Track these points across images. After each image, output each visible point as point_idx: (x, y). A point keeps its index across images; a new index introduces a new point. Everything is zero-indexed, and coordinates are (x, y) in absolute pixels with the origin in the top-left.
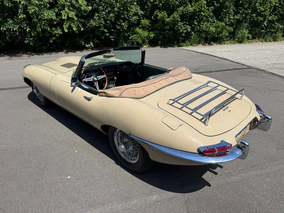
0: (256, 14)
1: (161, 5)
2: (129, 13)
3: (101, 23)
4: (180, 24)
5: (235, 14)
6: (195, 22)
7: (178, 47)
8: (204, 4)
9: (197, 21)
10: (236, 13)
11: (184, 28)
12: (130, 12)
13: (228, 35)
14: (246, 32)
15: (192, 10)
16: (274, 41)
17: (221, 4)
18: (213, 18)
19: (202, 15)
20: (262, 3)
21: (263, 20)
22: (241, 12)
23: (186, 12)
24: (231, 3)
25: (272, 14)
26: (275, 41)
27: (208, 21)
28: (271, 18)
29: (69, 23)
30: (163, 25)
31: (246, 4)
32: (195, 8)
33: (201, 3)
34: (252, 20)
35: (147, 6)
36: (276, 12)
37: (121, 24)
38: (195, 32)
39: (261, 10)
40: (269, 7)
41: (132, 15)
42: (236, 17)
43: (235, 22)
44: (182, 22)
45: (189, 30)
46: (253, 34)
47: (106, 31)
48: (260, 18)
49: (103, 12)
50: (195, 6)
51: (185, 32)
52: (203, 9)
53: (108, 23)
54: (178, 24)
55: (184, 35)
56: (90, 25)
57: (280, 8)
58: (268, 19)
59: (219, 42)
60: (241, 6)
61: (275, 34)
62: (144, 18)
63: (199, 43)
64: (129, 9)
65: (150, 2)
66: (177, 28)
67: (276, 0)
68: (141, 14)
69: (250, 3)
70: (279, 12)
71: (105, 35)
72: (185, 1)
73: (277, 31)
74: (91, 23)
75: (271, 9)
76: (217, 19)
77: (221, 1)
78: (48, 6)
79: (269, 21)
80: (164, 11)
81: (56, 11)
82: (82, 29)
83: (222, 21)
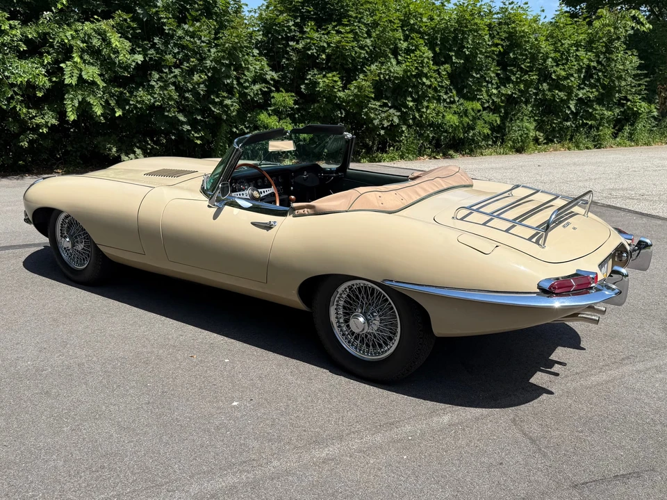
0: (548, 84)
1: (324, 56)
2: (245, 75)
3: (170, 98)
4: (375, 104)
5: (500, 83)
6: (408, 101)
7: (370, 162)
8: (428, 58)
9: (414, 100)
10: (504, 81)
11: (382, 115)
12: (246, 73)
13: (490, 132)
14: (530, 126)
15: (401, 73)
16: (595, 146)
17: (467, 58)
18: (452, 93)
19: (424, 83)
20: (559, 60)
21: (565, 98)
22: (513, 78)
23: (387, 77)
24: (489, 57)
25: (585, 86)
26: (599, 148)
27: (439, 100)
28: (584, 94)
29: (82, 95)
30: (330, 107)
31: (525, 60)
32: (407, 66)
33: (421, 56)
34: (540, 99)
35: (287, 59)
36: (592, 81)
37: (221, 103)
38: (409, 126)
39: (560, 75)
41: (250, 80)
42: (503, 90)
43: (502, 102)
44: (378, 100)
45: (396, 120)
46: (547, 131)
47: (182, 118)
48: (560, 94)
49: (173, 70)
50: (405, 62)
51: (386, 124)
52: (425, 70)
53: (187, 99)
54: (370, 105)
55: (382, 132)
56: (137, 102)
57: (600, 71)
58: (577, 95)
59: (467, 151)
60: (514, 66)
61: (597, 132)
62: (281, 89)
63: (420, 153)
64: (243, 65)
65: (294, 50)
66: (366, 114)
67: (589, 54)
68: (272, 79)
69: (534, 58)
70: (598, 80)
71: (178, 129)
72: (380, 49)
73: (600, 125)
74: (141, 97)
75: (581, 72)
76: (460, 94)
77: (467, 53)
78: (23, 47)
79: (580, 100)
80: (333, 71)
81: (46, 62)
82: (118, 113)
83: (474, 98)
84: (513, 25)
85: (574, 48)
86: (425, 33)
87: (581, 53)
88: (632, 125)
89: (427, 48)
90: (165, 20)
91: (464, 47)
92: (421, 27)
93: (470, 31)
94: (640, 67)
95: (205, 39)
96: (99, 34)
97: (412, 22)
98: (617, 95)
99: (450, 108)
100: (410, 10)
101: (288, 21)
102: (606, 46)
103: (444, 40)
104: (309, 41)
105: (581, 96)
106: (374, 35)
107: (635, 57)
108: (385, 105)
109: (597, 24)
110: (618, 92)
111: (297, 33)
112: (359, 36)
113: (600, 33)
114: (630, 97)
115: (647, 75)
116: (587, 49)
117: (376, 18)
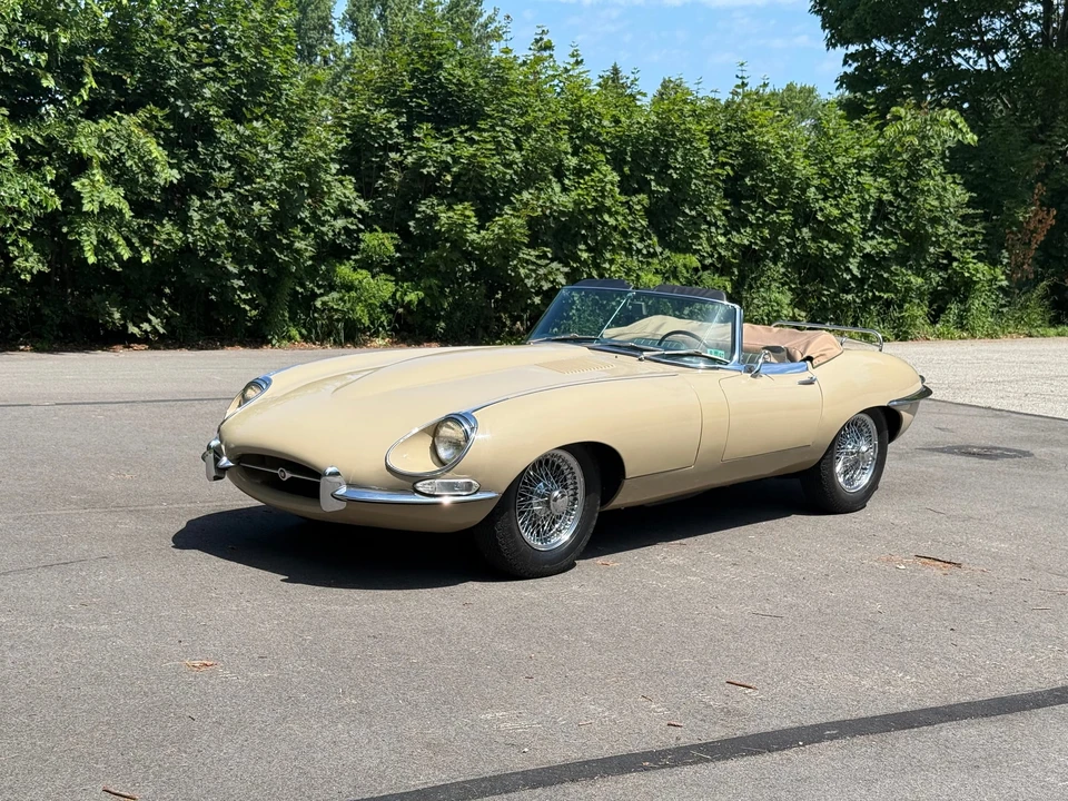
0: (811, 229)
1: (449, 178)
2: (324, 204)
3: (218, 236)
4: (525, 254)
5: (731, 225)
6: (580, 250)
8: (613, 184)
9: (589, 249)
10: (737, 223)
11: (536, 269)
12: (326, 201)
14: (782, 298)
15: (571, 205)
16: (897, 337)
17: (674, 184)
18: (651, 239)
19: (606, 222)
20: (829, 190)
21: (841, 253)
22: (751, 218)
23: (548, 212)
24: (711, 183)
25: (875, 233)
26: (905, 339)
27: (629, 251)
28: (873, 247)
30: (455, 255)
31: (770, 189)
32: (579, 195)
33: (601, 181)
34: (798, 254)
35: (384, 180)
36: (887, 226)
37: (290, 247)
39: (829, 215)
40: (857, 203)
41: (332, 211)
42: (736, 238)
43: (735, 258)
44: (534, 248)
45: (561, 281)
46: (812, 309)
47: (233, 269)
48: (831, 246)
49: (222, 194)
50: (576, 188)
52: (608, 202)
53: (240, 239)
54: (521, 255)
55: (537, 300)
57: (899, 208)
58: (861, 249)
60: (753, 198)
61: (900, 313)
62: (376, 227)
64: (324, 190)
65: (395, 164)
66: (515, 268)
67: (880, 180)
68: (360, 211)
69: (785, 187)
70: (898, 224)
71: (223, 286)
72: (536, 168)
73: (904, 300)
74: (169, 234)
75: (868, 211)
76: (664, 243)
77: (675, 176)
79: (867, 257)
80: (461, 202)
81: (49, 178)
82: (146, 259)
83: (687, 249)
84: (750, 132)
85: (855, 171)
86: (606, 144)
87: (867, 178)
88: (963, 301)
89: (609, 168)
90: (216, 119)
91: (670, 167)
92: (599, 134)
93: (680, 141)
94: (968, 205)
95: (274, 148)
96: (121, 138)
97: (586, 124)
98: (932, 250)
99: (649, 264)
100: (581, 106)
101: (388, 121)
102: (909, 166)
103: (637, 155)
104: (424, 153)
105: (868, 250)
106: (526, 145)
107: (959, 187)
108: (544, 256)
109: (890, 131)
110: (933, 244)
111: (401, 140)
112: (504, 148)
113: (897, 146)
114: (956, 254)
115: (986, 217)
116: (876, 172)
117: (529, 119)
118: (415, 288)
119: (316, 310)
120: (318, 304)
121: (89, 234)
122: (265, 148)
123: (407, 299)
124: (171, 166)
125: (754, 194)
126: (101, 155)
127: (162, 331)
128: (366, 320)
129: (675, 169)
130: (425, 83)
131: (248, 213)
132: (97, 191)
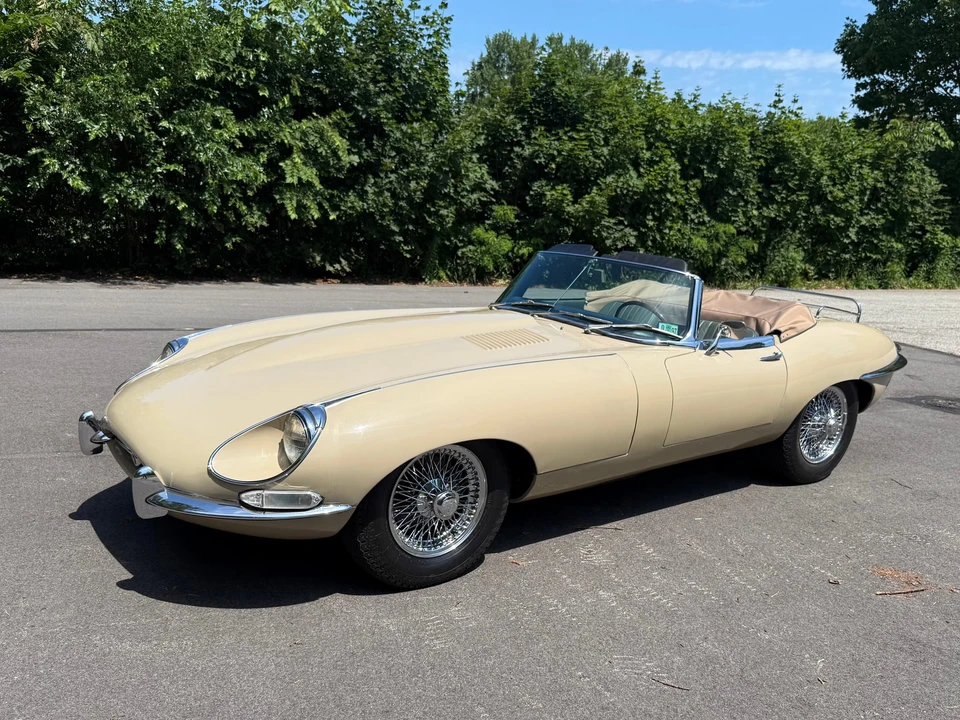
0: (822, 207)
1: (553, 166)
2: (463, 183)
3: (385, 205)
4: (609, 222)
5: (762, 203)
6: (648, 219)
8: (675, 172)
9: (655, 219)
10: (766, 201)
11: (616, 234)
12: (465, 181)
13: (745, 261)
14: (797, 256)
15: (642, 188)
16: (880, 286)
17: (721, 172)
18: (701, 212)
19: (668, 200)
20: (838, 179)
21: (843, 224)
22: (778, 198)
23: (625, 192)
24: (748, 172)
25: (869, 211)
26: (886, 288)
27: (685, 220)
28: (868, 221)
30: (556, 222)
31: (793, 176)
32: (649, 180)
33: (666, 169)
34: (811, 224)
35: (510, 167)
36: (879, 205)
37: (436, 213)
38: (648, 249)
39: (837, 197)
40: (857, 189)
41: (468, 188)
42: (765, 212)
43: (763, 226)
44: (613, 217)
45: (633, 241)
46: (819, 264)
47: (395, 228)
48: (836, 219)
49: (390, 175)
50: (648, 175)
51: (620, 245)
52: (670, 186)
53: (401, 207)
54: (603, 223)
56: (348, 208)
57: (889, 193)
58: (858, 222)
60: (780, 183)
61: (884, 269)
62: (503, 201)
64: (463, 172)
65: (519, 156)
66: (598, 232)
67: (876, 172)
68: (493, 189)
69: (804, 175)
70: (886, 204)
71: (389, 240)
72: (619, 159)
73: (887, 260)
74: (352, 203)
75: (865, 195)
76: (712, 214)
77: (722, 166)
78: (239, 145)
79: (863, 229)
80: (563, 183)
81: (262, 160)
82: (333, 217)
83: (727, 220)
84: (781, 135)
85: (858, 165)
86: (672, 142)
87: (866, 170)
88: (931, 262)
89: (673, 160)
90: (386, 121)
91: (718, 159)
92: (668, 135)
93: (728, 140)
94: (941, 192)
96: (316, 132)
97: (658, 127)
98: (910, 224)
100: (655, 114)
101: (515, 125)
102: (898, 163)
103: (695, 150)
104: (537, 148)
105: (864, 222)
106: (612, 143)
107: (934, 179)
108: (621, 223)
109: (888, 137)
110: (911, 220)
111: (523, 138)
112: (595, 144)
113: (891, 148)
114: (928, 228)
115: (951, 202)
116: (874, 166)
117: (616, 123)
118: (528, 245)
119: (459, 258)
120: (459, 253)
121: (291, 199)
122: (419, 141)
123: (521, 252)
124: (354, 153)
125: (782, 180)
126: (301, 144)
127: (348, 270)
128: (491, 267)
129: (722, 160)
130: (541, 96)
131: (407, 188)
132: (297, 170)
